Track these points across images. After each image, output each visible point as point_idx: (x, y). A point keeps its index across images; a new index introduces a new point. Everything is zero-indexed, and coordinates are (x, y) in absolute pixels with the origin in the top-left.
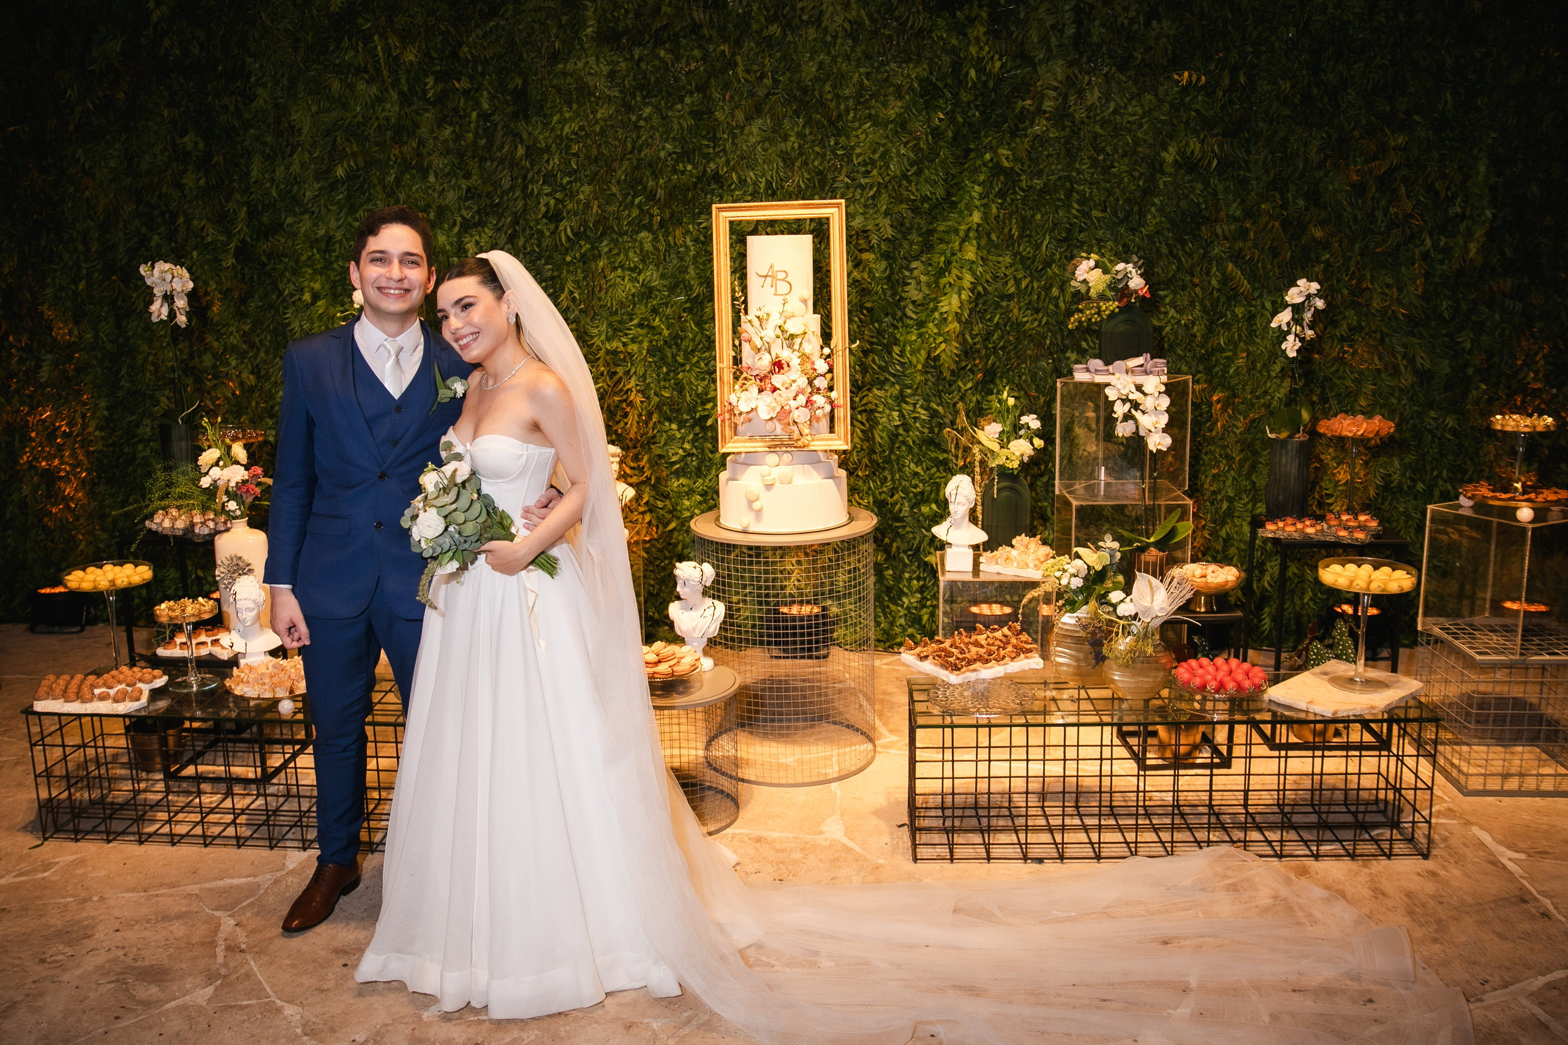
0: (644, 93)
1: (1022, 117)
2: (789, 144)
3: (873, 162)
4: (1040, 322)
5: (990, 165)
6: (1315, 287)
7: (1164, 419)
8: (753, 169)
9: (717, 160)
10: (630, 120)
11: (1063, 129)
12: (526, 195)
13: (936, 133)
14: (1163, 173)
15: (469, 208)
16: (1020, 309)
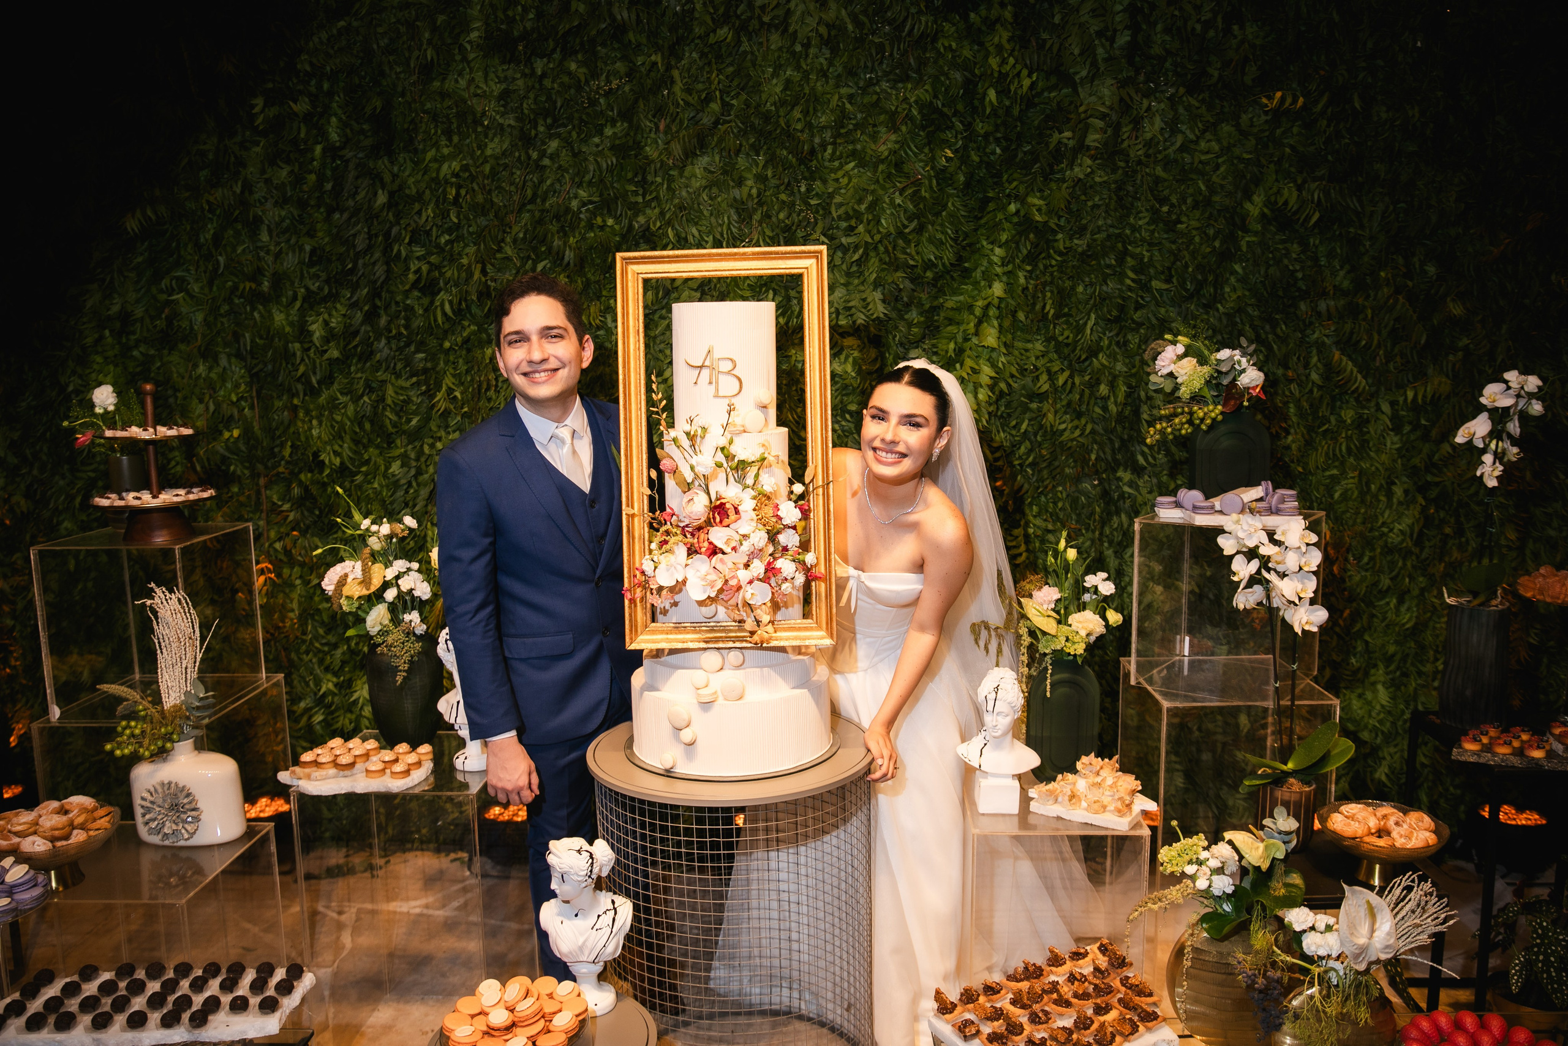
0: (549, 121)
1: (1057, 155)
2: (745, 190)
3: (858, 215)
4: (1083, 430)
5: (1015, 220)
6: (1533, 382)
7: (1312, 584)
8: (696, 224)
9: (648, 211)
10: (529, 158)
11: (1114, 171)
12: (390, 259)
13: (943, 177)
14: (1246, 230)
15: (316, 277)
16: (1056, 412)
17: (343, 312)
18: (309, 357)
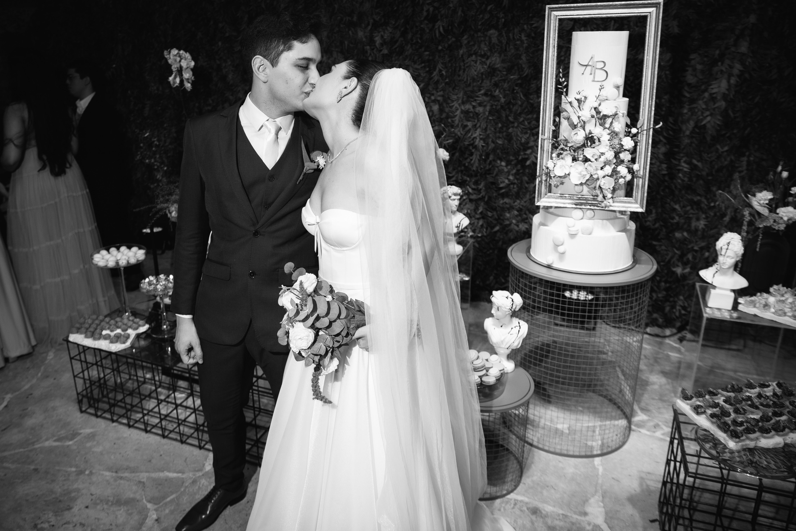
17: (391, 31)
18: (373, 53)
